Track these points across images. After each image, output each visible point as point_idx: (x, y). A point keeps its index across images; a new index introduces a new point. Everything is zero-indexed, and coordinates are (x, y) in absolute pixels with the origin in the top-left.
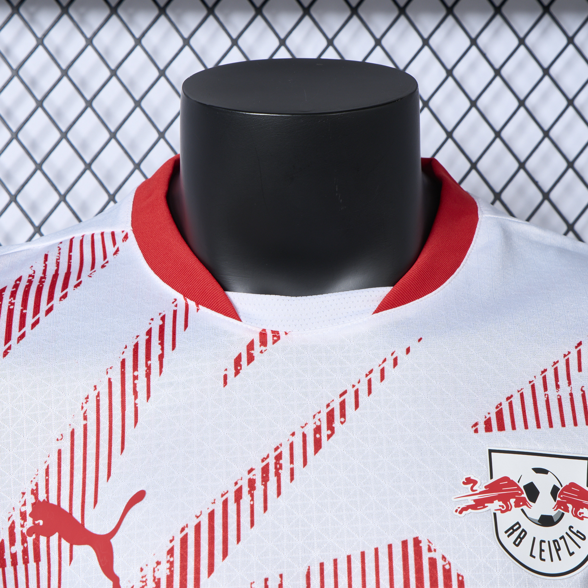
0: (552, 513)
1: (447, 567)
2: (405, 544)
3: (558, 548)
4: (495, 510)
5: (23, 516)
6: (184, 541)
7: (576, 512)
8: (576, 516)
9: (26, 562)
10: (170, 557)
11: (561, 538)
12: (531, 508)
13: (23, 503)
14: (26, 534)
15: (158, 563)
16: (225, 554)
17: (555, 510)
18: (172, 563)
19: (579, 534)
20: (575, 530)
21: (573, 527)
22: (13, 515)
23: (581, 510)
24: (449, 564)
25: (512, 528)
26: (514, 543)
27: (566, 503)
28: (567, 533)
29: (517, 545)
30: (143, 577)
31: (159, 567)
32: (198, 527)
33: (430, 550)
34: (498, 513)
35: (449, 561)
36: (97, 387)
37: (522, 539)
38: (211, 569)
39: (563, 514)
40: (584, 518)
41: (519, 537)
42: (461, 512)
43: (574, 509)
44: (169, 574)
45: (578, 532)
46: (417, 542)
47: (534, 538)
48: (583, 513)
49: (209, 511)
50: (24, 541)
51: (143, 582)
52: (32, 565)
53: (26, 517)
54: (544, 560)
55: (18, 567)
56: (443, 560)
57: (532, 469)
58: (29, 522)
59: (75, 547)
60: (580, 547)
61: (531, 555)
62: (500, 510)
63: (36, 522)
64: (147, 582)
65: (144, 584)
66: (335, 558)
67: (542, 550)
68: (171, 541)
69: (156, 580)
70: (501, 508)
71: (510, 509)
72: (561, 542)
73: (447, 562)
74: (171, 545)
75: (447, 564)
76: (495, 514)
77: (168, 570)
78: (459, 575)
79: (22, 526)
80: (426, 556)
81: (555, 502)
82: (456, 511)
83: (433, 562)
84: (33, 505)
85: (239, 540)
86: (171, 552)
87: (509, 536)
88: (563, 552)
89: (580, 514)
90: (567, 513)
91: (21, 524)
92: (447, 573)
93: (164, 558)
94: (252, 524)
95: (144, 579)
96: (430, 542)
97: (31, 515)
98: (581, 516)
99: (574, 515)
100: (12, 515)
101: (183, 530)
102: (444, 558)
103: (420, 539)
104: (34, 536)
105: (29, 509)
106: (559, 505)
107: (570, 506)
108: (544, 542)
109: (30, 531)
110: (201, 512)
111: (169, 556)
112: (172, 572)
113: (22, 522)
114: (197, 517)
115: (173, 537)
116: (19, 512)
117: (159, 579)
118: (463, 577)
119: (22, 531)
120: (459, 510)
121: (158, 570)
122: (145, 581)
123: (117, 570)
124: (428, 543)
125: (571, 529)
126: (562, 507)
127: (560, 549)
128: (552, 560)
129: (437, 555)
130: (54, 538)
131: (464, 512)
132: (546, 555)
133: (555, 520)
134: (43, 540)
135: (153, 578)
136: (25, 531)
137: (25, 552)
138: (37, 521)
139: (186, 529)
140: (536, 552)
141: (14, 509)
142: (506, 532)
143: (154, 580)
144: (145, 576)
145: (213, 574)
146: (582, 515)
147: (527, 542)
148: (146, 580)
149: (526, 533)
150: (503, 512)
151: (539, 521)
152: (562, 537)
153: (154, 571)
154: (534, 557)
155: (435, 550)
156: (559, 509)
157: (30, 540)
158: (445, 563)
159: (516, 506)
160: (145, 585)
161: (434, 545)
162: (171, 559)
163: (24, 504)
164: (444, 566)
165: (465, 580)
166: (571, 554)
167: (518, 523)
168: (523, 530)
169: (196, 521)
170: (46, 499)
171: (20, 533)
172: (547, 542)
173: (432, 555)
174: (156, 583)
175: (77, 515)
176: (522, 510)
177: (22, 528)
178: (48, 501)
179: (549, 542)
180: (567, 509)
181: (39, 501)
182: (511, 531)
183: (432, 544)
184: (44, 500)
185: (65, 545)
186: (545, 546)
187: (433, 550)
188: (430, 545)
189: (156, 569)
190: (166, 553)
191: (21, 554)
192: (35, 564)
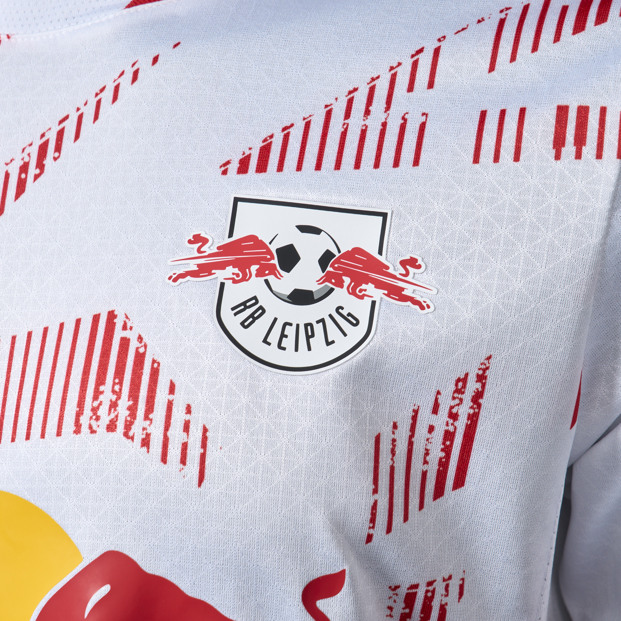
0: (314, 287)
1: (142, 350)
2: (96, 319)
3: (310, 334)
4: (225, 279)
7: (354, 289)
8: (353, 293)
11: (318, 322)
12: (280, 279)
17: (318, 284)
19: (350, 318)
20: (344, 312)
21: (342, 308)
23: (364, 286)
24: (145, 346)
25: (244, 304)
26: (242, 324)
27: (341, 275)
28: (331, 316)
29: (246, 327)
33: (125, 328)
34: (228, 284)
35: (145, 343)
37: (255, 319)
39: (332, 290)
40: (365, 297)
41: (252, 316)
42: (175, 280)
43: (353, 284)
45: (349, 314)
46: (112, 316)
47: (276, 320)
48: (365, 290)
54: (284, 349)
56: (138, 341)
57: (296, 226)
60: (345, 335)
61: (265, 341)
62: (233, 279)
66: (14, 334)
67: (283, 335)
70: (235, 276)
71: (247, 278)
72: (318, 328)
73: (143, 344)
75: (142, 346)
76: (222, 285)
78: (154, 361)
80: (119, 334)
81: (323, 272)
82: (170, 278)
83: (125, 343)
87: (235, 314)
88: (318, 340)
89: (361, 291)
90: (339, 289)
92: (140, 358)
96: (127, 317)
98: (361, 294)
99: (351, 292)
102: (140, 338)
103: (116, 313)
106: (328, 277)
107: (347, 280)
108: (291, 324)
118: (159, 364)
120: (174, 276)
124: (125, 319)
125: (340, 310)
126: (333, 281)
127: (313, 335)
128: (296, 350)
129: (132, 336)
131: (180, 280)
132: (289, 343)
133: (316, 298)
140: (274, 338)
142: (233, 309)
146: (363, 292)
147: (262, 324)
149: (264, 311)
150: (235, 282)
151: (289, 297)
152: (322, 321)
154: (269, 344)
155: (131, 328)
156: (327, 283)
158: (139, 345)
159: (257, 275)
161: (131, 321)
164: (137, 348)
165: (161, 368)
166: (328, 343)
167: (255, 298)
168: (261, 308)
172: (294, 326)
173: (126, 334)
176: (267, 282)
179: (298, 326)
180: (340, 284)
182: (243, 307)
183: (129, 320)
186: (290, 331)
187: (128, 327)
188: (127, 321)
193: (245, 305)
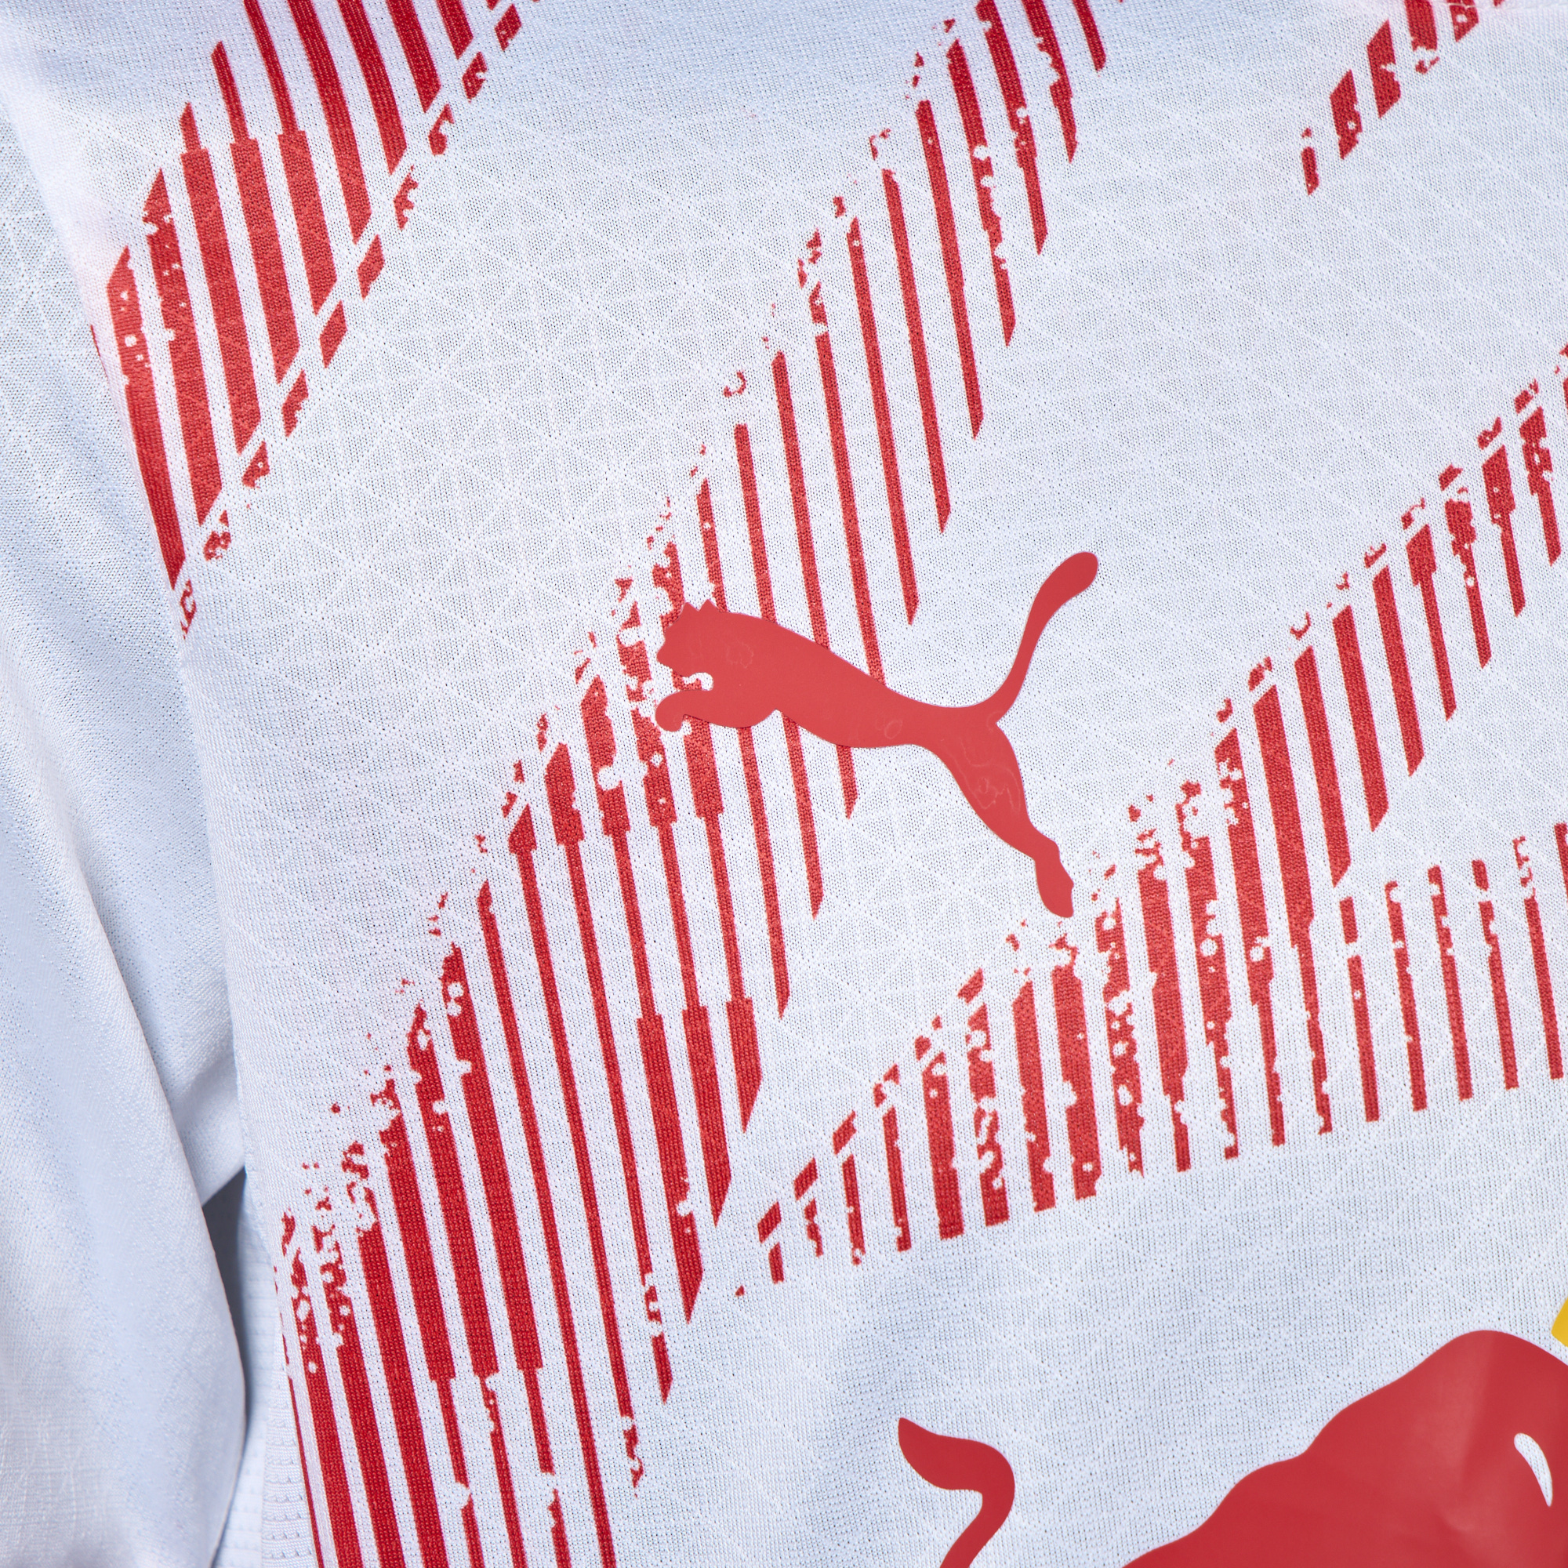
5: (634, 660)
6: (1268, 713)
9: (663, 817)
10: (1231, 767)
13: (626, 616)
14: (653, 720)
15: (1191, 790)
16: (1414, 753)
18: (1239, 789)
22: (594, 658)
30: (1142, 838)
31: (1195, 801)
32: (1306, 666)
36: (845, 203)
38: (1377, 805)
44: (1235, 821)
49: (1334, 612)
50: (648, 745)
51: (1146, 852)
52: (688, 826)
53: (646, 664)
55: (630, 836)
58: (661, 683)
59: (857, 753)
63: (688, 680)
64: (1162, 852)
65: (1152, 858)
68: (1223, 716)
69: (1194, 845)
74: (1224, 730)
77: (1231, 811)
79: (635, 695)
84: (667, 621)
85: (1450, 706)
86: (1228, 750)
91: (628, 689)
93: (1209, 773)
94: (1484, 652)
95: (1149, 844)
97: (663, 657)
100: (588, 660)
101: (1256, 677)
104: (686, 728)
105: (652, 637)
109: (669, 712)
110: (1308, 618)
111: (1224, 766)
112: (1245, 816)
113: (633, 683)
114: (1299, 634)
115: (1228, 702)
116: (615, 648)
117: (1204, 841)
119: (635, 714)
121: (1195, 812)
122: (1155, 851)
123: (1043, 818)
130: (770, 732)
134: (724, 741)
135: (1180, 839)
136: (648, 711)
137: (657, 783)
138: (688, 676)
139: (1266, 673)
141: (592, 638)
143: (1186, 844)
144: (1151, 834)
145: (1386, 818)
148: (1158, 845)
153: (1181, 817)
157: (674, 742)
160: (1155, 864)
162: (1236, 775)
163: (634, 620)
169: (1298, 648)
170: (714, 601)
171: (629, 719)
174: (1194, 854)
175: (847, 645)
177: (634, 705)
178: (725, 607)
181: (688, 605)
184: (708, 602)
185: (819, 751)
189: (1186, 809)
190: (1213, 755)
191: (642, 791)
192: (701, 824)
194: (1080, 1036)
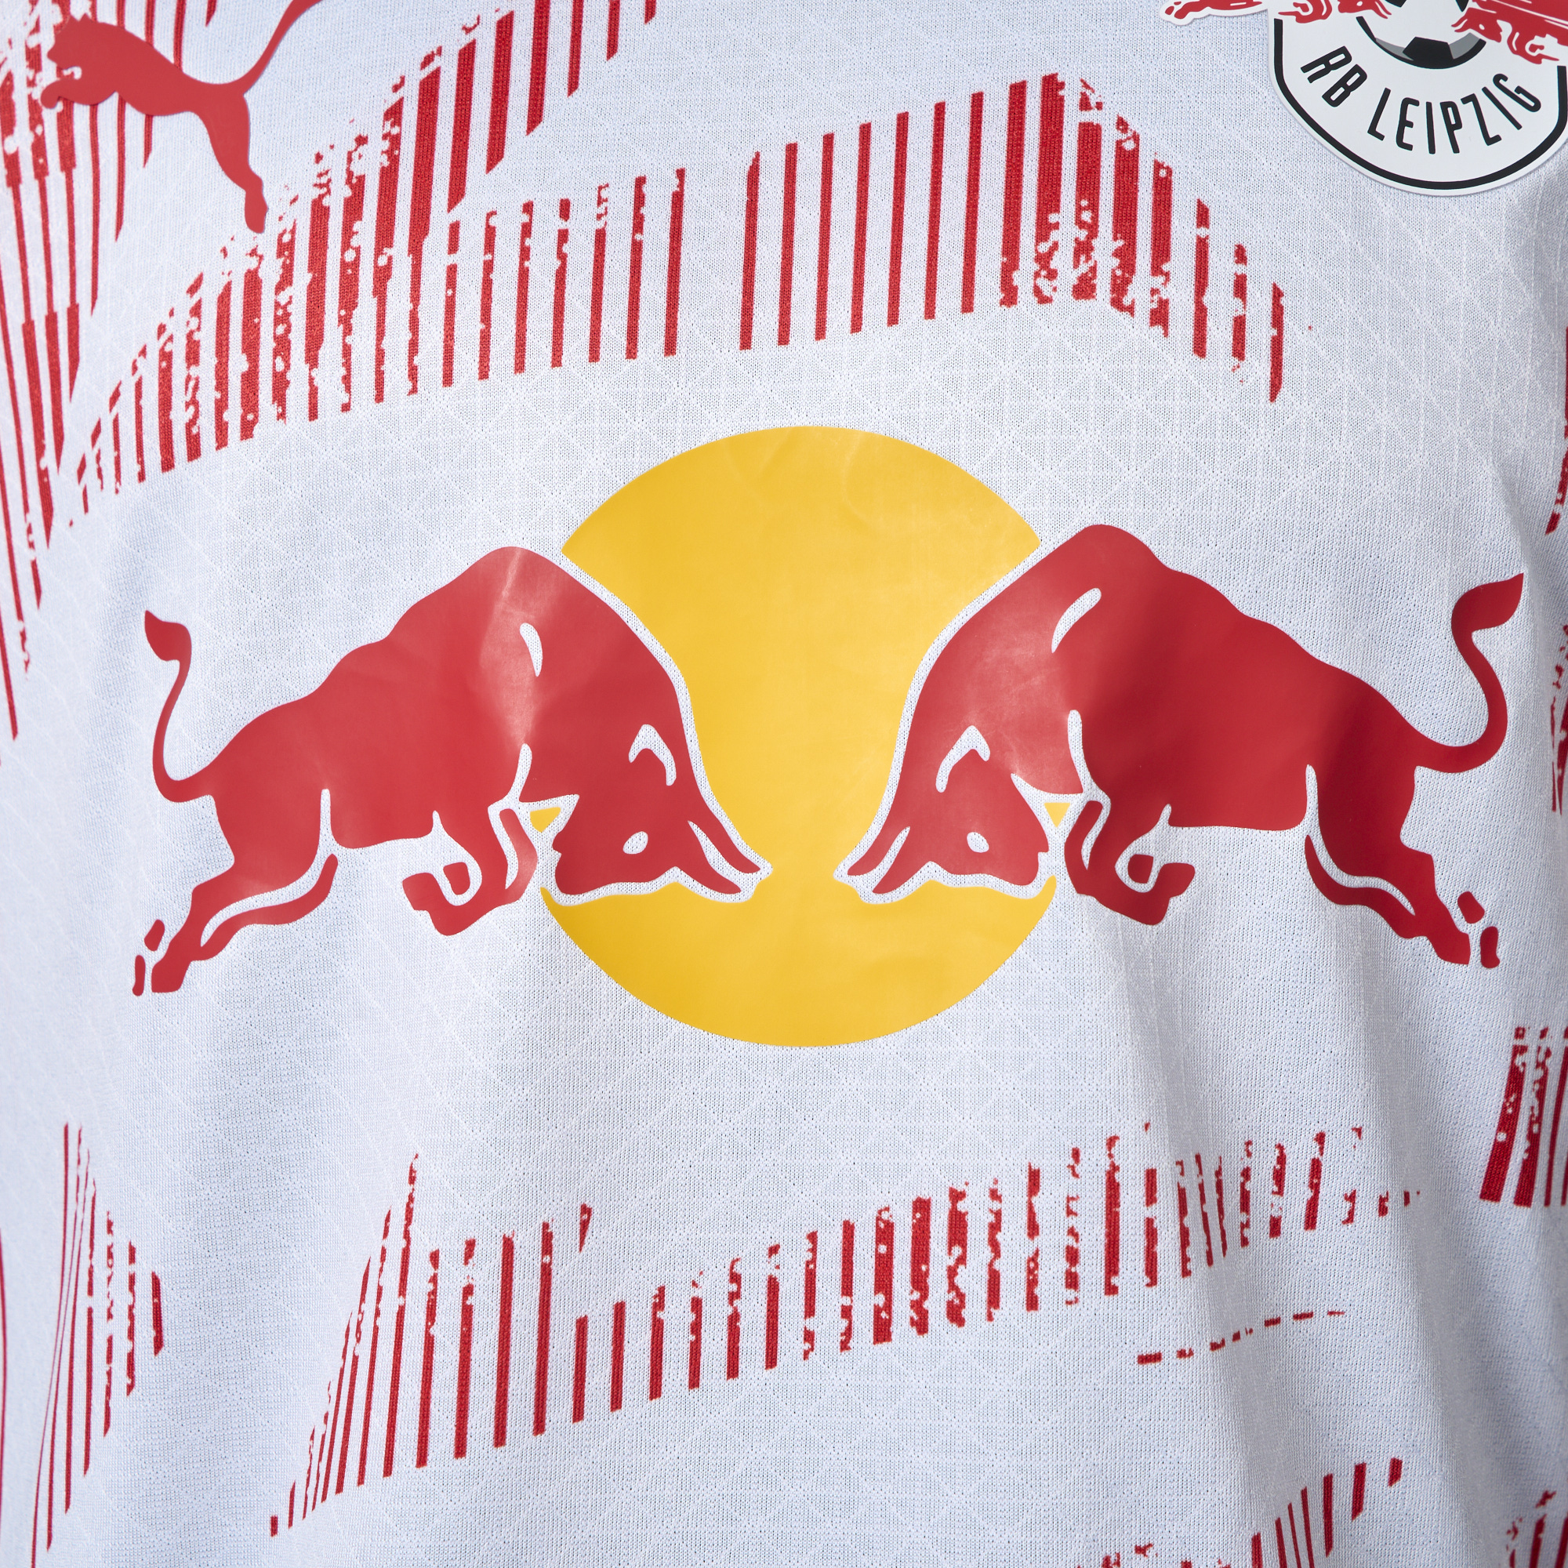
0: (1448, 35)
1: (1129, 146)
2: (1018, 92)
3: (1453, 122)
4: (1280, 13)
5: (33, 58)
6: (429, 89)
7: (1521, 44)
8: (1520, 51)
9: (41, 172)
10: (393, 125)
11: (1465, 100)
12: (1386, 18)
13: (32, 25)
14: (40, 102)
15: (361, 140)
16: (535, 117)
17: (1457, 31)
18: (395, 141)
19: (1521, 96)
20: (1511, 85)
21: (1505, 79)
22: (10, 57)
23: (1537, 40)
24: (1136, 138)
25: (1325, 60)
26: (1327, 97)
27: (1494, 18)
28: (1485, 90)
29: (1335, 103)
30: (320, 175)
31: (361, 149)
32: (467, 56)
33: (1085, 105)
34: (1289, 23)
35: (1135, 133)
37: (1349, 90)
38: (495, 153)
39: (1480, 45)
40: (1543, 60)
41: (1342, 83)
42: (1181, 14)
43: (1517, 35)
44: (386, 164)
45: (1519, 90)
46: (1052, 86)
47: (1387, 92)
48: (1542, 48)
49: (499, 16)
50: (36, 120)
51: (321, 186)
52: (56, 178)
53: (39, 61)
54: (1409, 147)
55: (22, 188)
56: (1118, 128)
58: (49, 74)
59: (158, 121)
60: (1518, 126)
61: (1372, 130)
62: (1296, 14)
63: (66, 72)
64: (331, 186)
65: (325, 190)
66: (829, 131)
67: (1404, 123)
68: (396, 88)
69: (354, 181)
70: (1299, 9)
71: (1323, 14)
72: (1467, 112)
73: (1130, 134)
74: (394, 98)
75: (1129, 139)
76: (1278, 24)
77: (385, 157)
78: (1158, 166)
79: (31, 83)
80: (1072, 119)
81: (1462, 10)
82: (1169, 11)
83: (1090, 136)
84: (57, 28)
85: (573, 85)
86: (394, 114)
87: (1312, 79)
88: (1470, 131)
89: (1533, 48)
90: (1494, 42)
91: (28, 78)
92: (1127, 162)
93: (376, 129)
94: (612, 48)
95: (324, 180)
96: (1086, 86)
97: (52, 55)
98: (1534, 54)
99: (1515, 48)
100: (6, 59)
101: (428, 59)
102: (1122, 124)
103: (1060, 79)
104: (60, 107)
105: (47, 40)
106: (1472, 20)
107: (1506, 28)
108: (1416, 103)
109: (51, 96)
110: (478, 19)
111: (388, 124)
112: (394, 160)
113: (31, 73)
114: (468, 30)
115: (403, 79)
116: (23, 50)
117: (361, 179)
118: (1169, 171)
119: (30, 96)
120: (1177, 8)
121: (360, 156)
122: (327, 185)
123: (257, 162)
124: (1084, 90)
125: (1502, 82)
126: (1482, 27)
127: (1459, 125)
128: (1432, 150)
129: (1105, 120)
130: (109, 108)
131: (1191, 15)
132: (1416, 135)
133: (1455, 56)
134: (81, 112)
135: (345, 176)
136: (37, 94)
137: (39, 147)
138: (67, 68)
139: (436, 58)
140: (1389, 123)
141: (10, 42)
142: (1305, 69)
143: (349, 181)
144: (327, 172)
145: (500, 165)
146: (1538, 51)
147: (1363, 100)
148: (329, 181)
149: (1363, 77)
150: (1301, 19)
151: (1407, 51)
152: (1471, 99)
153: (350, 160)
154: (1381, 137)
155: (1099, 106)
156: (1470, 31)
157: (50, 116)
158: (1124, 137)
159: (1342, 9)
160: (326, 194)
161: (1097, 93)
162: (395, 131)
163: (36, 29)
164: (1119, 143)
165: (1174, 178)
166: (1491, 141)
167: (1343, 50)
168: (1357, 69)
169: (465, 40)
170: (90, 14)
171: (25, 101)
172: (1423, 107)
173: (1091, 116)
174: (352, 187)
175: (164, 45)
176: (1361, 20)
177: (30, 90)
178: (96, 19)
179: (1429, 106)
180: (1495, 35)
181: (72, 19)
182: (1322, 67)
183: (1093, 92)
184: (85, 16)
185: (135, 119)
186: (1416, 114)
187: (1093, 103)
188: (1088, 92)
189: (355, 155)
190: (382, 117)
191: (30, 153)
192: (62, 176)
193: (1326, 64)
194: (256, 320)
